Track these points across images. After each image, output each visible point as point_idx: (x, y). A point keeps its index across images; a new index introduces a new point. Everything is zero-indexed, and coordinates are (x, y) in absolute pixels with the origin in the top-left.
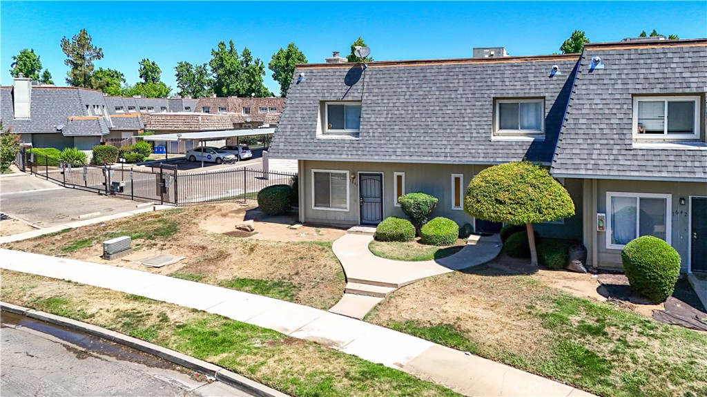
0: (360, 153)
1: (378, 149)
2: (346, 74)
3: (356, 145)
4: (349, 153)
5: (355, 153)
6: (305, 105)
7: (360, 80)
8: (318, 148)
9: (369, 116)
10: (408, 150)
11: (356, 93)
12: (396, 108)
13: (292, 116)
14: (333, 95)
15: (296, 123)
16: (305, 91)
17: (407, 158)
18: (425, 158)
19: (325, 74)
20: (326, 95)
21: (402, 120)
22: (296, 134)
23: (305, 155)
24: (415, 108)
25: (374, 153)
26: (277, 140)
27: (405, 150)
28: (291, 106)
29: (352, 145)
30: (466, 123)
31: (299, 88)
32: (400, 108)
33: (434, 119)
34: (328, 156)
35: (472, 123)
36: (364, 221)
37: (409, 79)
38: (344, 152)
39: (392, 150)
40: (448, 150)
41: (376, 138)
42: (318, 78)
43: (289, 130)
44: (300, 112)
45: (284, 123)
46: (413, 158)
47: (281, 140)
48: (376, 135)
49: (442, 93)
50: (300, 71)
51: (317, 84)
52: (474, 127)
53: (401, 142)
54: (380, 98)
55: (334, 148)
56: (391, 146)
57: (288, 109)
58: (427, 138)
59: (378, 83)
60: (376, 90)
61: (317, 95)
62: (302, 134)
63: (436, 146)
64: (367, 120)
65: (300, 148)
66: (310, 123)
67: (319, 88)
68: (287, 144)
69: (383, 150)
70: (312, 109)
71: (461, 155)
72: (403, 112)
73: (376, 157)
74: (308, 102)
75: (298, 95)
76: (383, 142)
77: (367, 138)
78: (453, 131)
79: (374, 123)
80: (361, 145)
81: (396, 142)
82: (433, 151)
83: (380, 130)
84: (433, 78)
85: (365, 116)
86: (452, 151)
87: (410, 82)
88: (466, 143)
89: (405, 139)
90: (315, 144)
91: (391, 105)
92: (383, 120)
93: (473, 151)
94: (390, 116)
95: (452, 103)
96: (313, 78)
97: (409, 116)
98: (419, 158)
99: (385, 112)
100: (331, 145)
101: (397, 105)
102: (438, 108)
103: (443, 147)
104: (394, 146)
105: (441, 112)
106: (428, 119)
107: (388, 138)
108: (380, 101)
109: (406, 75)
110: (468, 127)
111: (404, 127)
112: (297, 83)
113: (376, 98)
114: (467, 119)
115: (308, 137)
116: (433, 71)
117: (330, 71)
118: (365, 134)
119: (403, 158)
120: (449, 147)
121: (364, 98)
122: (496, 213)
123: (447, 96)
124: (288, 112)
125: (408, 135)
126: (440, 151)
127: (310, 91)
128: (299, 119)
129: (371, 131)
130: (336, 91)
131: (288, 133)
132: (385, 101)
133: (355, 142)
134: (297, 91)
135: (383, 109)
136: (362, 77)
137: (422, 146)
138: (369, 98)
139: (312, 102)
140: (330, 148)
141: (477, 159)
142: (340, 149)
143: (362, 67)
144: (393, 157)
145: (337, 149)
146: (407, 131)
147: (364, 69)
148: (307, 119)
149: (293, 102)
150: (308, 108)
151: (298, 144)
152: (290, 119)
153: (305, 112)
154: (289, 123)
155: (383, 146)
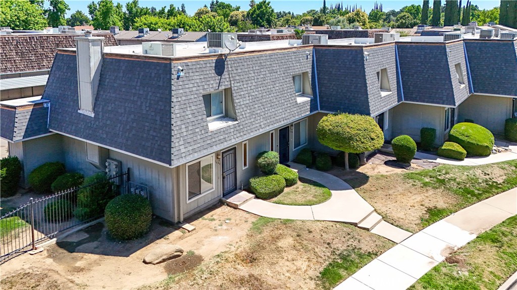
0: (241, 134)
1: (252, 127)
2: (214, 65)
3: (238, 128)
4: (235, 136)
5: (238, 135)
6: (191, 101)
7: (226, 70)
8: (214, 140)
9: (239, 101)
11: (225, 81)
12: (252, 91)
13: (183, 114)
14: (211, 86)
15: (188, 121)
16: (187, 86)
17: (267, 128)
18: (275, 125)
19: (198, 66)
20: (206, 87)
21: (258, 99)
22: (191, 132)
24: (262, 89)
25: (250, 131)
26: (177, 145)
27: (265, 122)
29: (235, 129)
30: (286, 95)
31: (181, 83)
32: (254, 90)
33: (273, 95)
35: (288, 94)
37: (254, 65)
38: (232, 137)
39: (258, 125)
41: (248, 118)
42: (194, 70)
43: (185, 130)
44: (189, 109)
45: (178, 123)
47: (181, 143)
48: (247, 115)
49: (272, 75)
50: (176, 65)
51: (195, 77)
52: (289, 96)
53: (262, 117)
54: (241, 83)
56: (257, 122)
57: (176, 108)
59: (237, 71)
60: (238, 78)
61: (198, 88)
62: (197, 130)
64: (239, 104)
65: (199, 145)
66: (200, 117)
67: (198, 81)
68: (187, 145)
69: (254, 126)
70: (198, 103)
71: (289, 117)
72: (256, 93)
74: (192, 97)
75: (181, 91)
76: (252, 120)
77: (243, 120)
78: (282, 101)
79: (243, 106)
80: (241, 127)
81: (259, 118)
82: (278, 118)
83: (248, 111)
84: (264, 64)
85: (237, 101)
86: (285, 115)
87: (254, 68)
88: (289, 108)
89: (263, 113)
90: (210, 138)
91: (249, 88)
92: (248, 102)
93: (293, 113)
94: (251, 98)
95: (277, 82)
96: (190, 71)
97: (260, 95)
98: (273, 126)
99: (247, 95)
100: (222, 133)
101: (252, 88)
102: (272, 86)
103: (281, 114)
104: (259, 121)
105: (274, 89)
106: (270, 96)
107: (254, 116)
108: (242, 87)
109: (251, 62)
110: (287, 97)
111: (260, 105)
112: (178, 79)
113: (238, 84)
114: (286, 92)
115: (203, 132)
117: (202, 62)
118: (241, 117)
119: (265, 128)
120: (283, 113)
121: (232, 86)
123: (274, 77)
124: (179, 111)
125: (263, 110)
126: (280, 117)
127: (192, 85)
128: (190, 116)
129: (243, 113)
130: (212, 82)
131: (185, 134)
132: (245, 86)
133: (237, 125)
134: (180, 87)
135: (245, 92)
136: (226, 67)
137: (272, 117)
138: (235, 85)
139: (196, 96)
140: (222, 137)
142: (229, 135)
143: (224, 58)
144: (261, 130)
145: (227, 136)
146: (262, 107)
147: (226, 59)
148: (197, 114)
149: (180, 99)
150: (195, 104)
151: (196, 142)
152: (182, 118)
153: (193, 108)
154: (183, 122)
155: (254, 123)
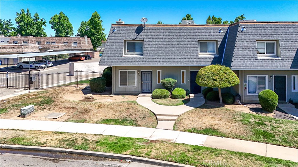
0: (144, 62)
1: (152, 61)
2: (136, 29)
3: (142, 59)
4: (139, 62)
5: (142, 62)
6: (117, 42)
7: (143, 32)
8: (124, 60)
9: (147, 47)
10: (165, 61)
11: (141, 37)
12: (159, 44)
13: (111, 46)
14: (130, 38)
15: (113, 50)
16: (117, 36)
17: (165, 64)
18: (173, 64)
19: (126, 29)
20: (127, 37)
21: (162, 48)
22: (113, 54)
23: (118, 64)
24: (167, 44)
25: (150, 62)
26: (104, 57)
27: (164, 61)
28: (110, 42)
29: (140, 59)
30: (188, 50)
31: (114, 34)
32: (161, 44)
33: (175, 48)
34: (129, 64)
35: (191, 50)
36: (143, 91)
37: (164, 32)
38: (137, 62)
39: (158, 61)
40: (182, 61)
41: (151, 56)
42: (123, 30)
43: (110, 53)
44: (114, 45)
45: (107, 49)
46: (168, 64)
47: (106, 57)
48: (151, 55)
49: (178, 38)
50: (114, 27)
51: (122, 33)
52: (191, 51)
53: (162, 58)
54: (152, 39)
55: (132, 60)
56: (158, 59)
57: (108, 43)
58: (173, 56)
59: (151, 33)
60: (150, 36)
61: (123, 37)
62: (116, 54)
63: (177, 59)
64: (146, 48)
65: (115, 61)
66: (120, 50)
67: (123, 34)
68: (109, 59)
69: (154, 61)
70: (121, 43)
71: (187, 62)
72: (162, 45)
73: (152, 64)
74: (118, 40)
75: (113, 37)
76: (154, 58)
77: (147, 56)
78: (183, 53)
79: (150, 50)
80: (145, 59)
81: (160, 58)
82: (176, 61)
83: (153, 53)
84: (174, 32)
86: (183, 61)
87: (164, 33)
88: (189, 58)
89: (164, 56)
90: (123, 59)
91: (157, 42)
92: (154, 48)
93: (192, 61)
94: (157, 47)
95: (182, 42)
96: (121, 30)
97: (165, 47)
98: (170, 64)
99: (154, 45)
100: (130, 59)
101: (159, 42)
102: (177, 44)
103: (180, 59)
104: (159, 59)
105: (178, 45)
106: (173, 48)
107: (156, 56)
108: (152, 41)
109: (163, 30)
110: (189, 51)
111: (163, 52)
112: (113, 32)
113: (150, 39)
114: (188, 48)
115: (119, 56)
116: (174, 29)
117: (128, 27)
118: (146, 54)
119: (163, 64)
120: (182, 59)
121: (145, 39)
122: (214, 84)
123: (180, 39)
124: (109, 45)
125: (165, 55)
126: (178, 61)
127: (119, 36)
128: (114, 48)
129: (148, 53)
130: (132, 36)
131: (109, 54)
132: (154, 41)
133: (142, 58)
134: (113, 36)
135: (153, 44)
136: (143, 30)
137: (171, 59)
138: (147, 39)
139: (120, 40)
140: (130, 61)
141: (193, 64)
142: (135, 61)
143: (143, 26)
144: (159, 64)
145: (133, 61)
146: (164, 53)
147: (144, 27)
148: (118, 48)
149: (111, 40)
150: (119, 43)
151: (114, 59)
152: (110, 48)
153: (117, 45)
154: (110, 49)
155: (154, 59)
